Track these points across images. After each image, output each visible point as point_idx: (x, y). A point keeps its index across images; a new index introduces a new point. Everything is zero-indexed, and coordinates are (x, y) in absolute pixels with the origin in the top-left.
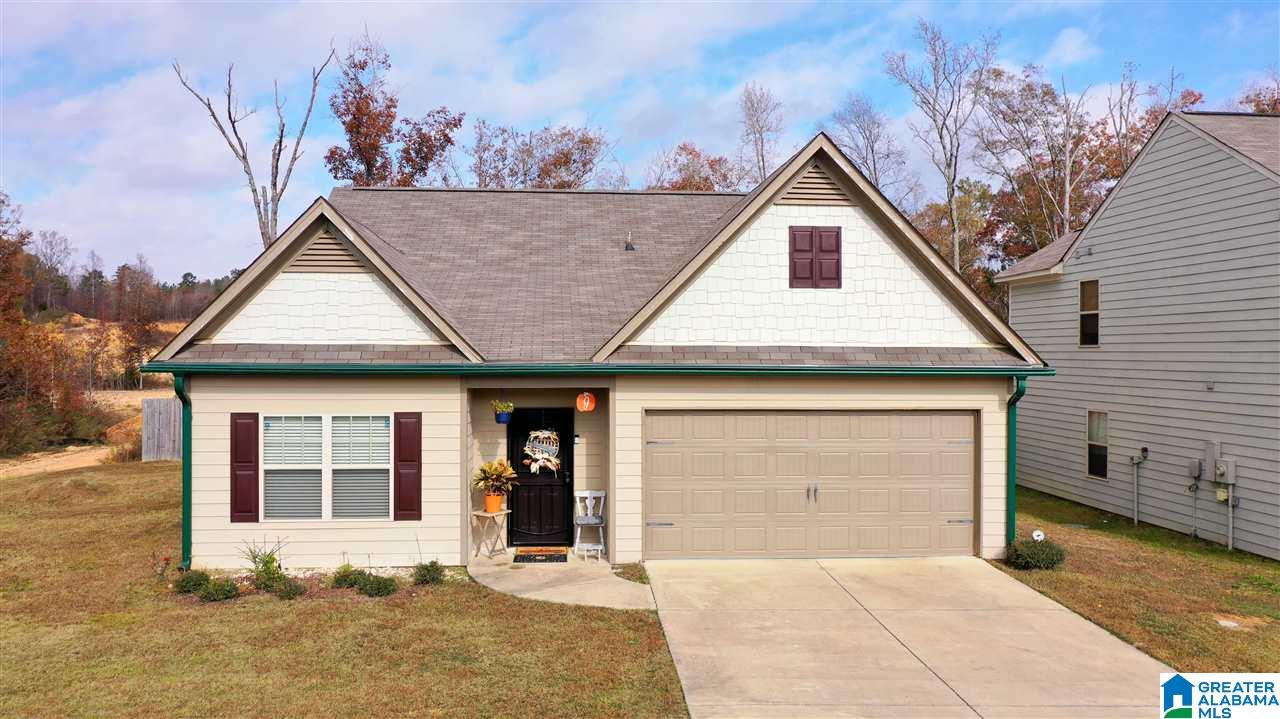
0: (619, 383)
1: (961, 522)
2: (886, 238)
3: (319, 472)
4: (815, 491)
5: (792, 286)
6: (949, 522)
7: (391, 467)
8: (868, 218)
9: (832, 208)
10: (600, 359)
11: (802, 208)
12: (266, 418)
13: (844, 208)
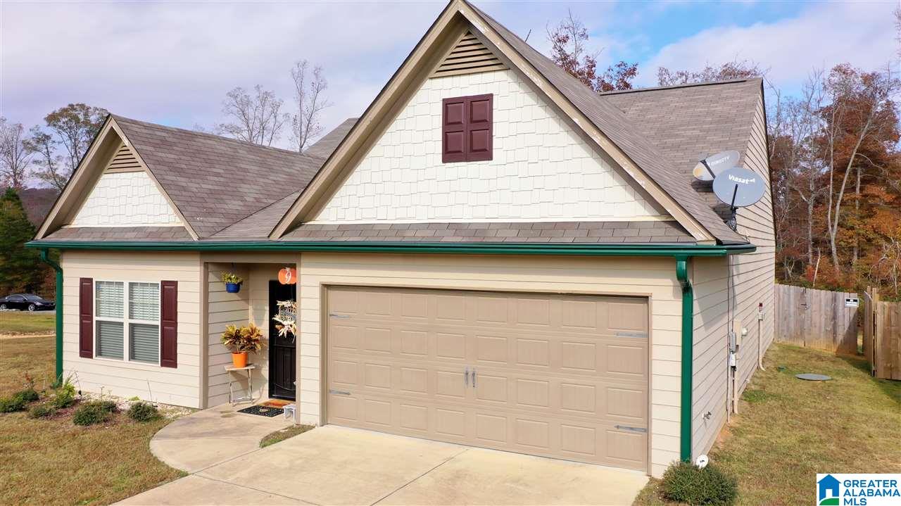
0: (304, 260)
1: (631, 429)
2: (540, 101)
3: (121, 324)
4: (474, 374)
5: (445, 161)
6: (618, 427)
7: (159, 323)
8: (520, 80)
9: (484, 75)
10: (276, 237)
11: (455, 78)
12: (97, 282)
13: (497, 73)
